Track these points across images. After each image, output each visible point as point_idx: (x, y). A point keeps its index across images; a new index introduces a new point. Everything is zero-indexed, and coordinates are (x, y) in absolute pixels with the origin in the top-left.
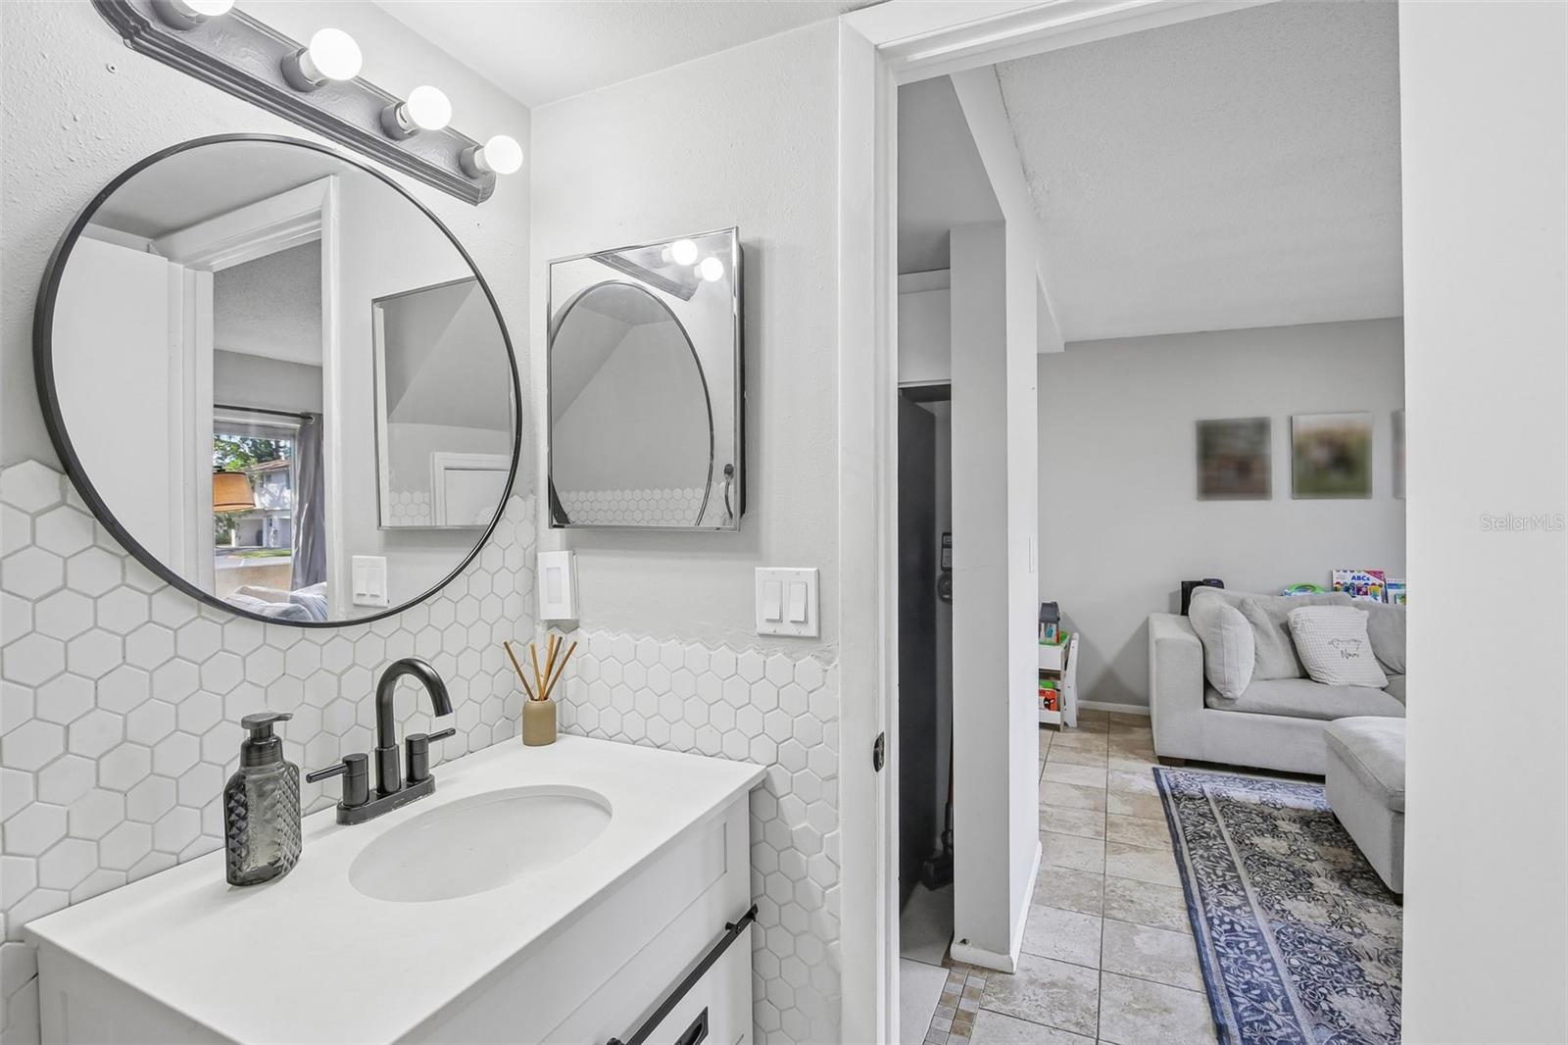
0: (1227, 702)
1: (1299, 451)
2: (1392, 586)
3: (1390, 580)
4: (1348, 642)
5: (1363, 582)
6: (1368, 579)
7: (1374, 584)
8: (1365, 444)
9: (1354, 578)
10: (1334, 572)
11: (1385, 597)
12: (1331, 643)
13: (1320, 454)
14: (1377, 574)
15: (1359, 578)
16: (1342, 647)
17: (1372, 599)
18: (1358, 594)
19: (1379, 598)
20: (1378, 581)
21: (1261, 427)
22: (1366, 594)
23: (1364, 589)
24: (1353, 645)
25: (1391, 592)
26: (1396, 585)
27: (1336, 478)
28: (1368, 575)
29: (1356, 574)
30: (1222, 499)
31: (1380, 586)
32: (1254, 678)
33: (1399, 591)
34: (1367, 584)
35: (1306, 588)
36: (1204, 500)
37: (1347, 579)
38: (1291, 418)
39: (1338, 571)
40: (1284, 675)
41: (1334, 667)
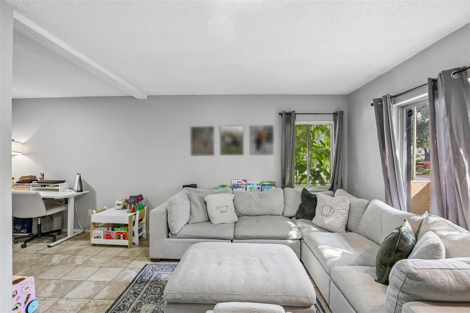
0: (175, 236)
1: (223, 138)
2: (249, 184)
3: (248, 182)
4: (224, 207)
5: (240, 183)
6: (242, 182)
7: (244, 184)
8: (241, 137)
10: (232, 180)
11: (246, 188)
12: (217, 208)
13: (228, 140)
14: (245, 181)
15: (239, 182)
16: (221, 209)
17: (242, 189)
18: (238, 188)
19: (244, 189)
20: (245, 183)
21: (211, 130)
22: (240, 187)
23: (240, 186)
24: (226, 208)
25: (248, 186)
26: (250, 184)
27: (233, 148)
28: (242, 181)
29: (239, 181)
30: (199, 156)
31: (245, 185)
32: (188, 223)
33: (250, 186)
34: (241, 184)
35: (223, 186)
36: (193, 156)
37: (236, 182)
38: (220, 127)
39: (233, 180)
40: (201, 220)
41: (217, 217)
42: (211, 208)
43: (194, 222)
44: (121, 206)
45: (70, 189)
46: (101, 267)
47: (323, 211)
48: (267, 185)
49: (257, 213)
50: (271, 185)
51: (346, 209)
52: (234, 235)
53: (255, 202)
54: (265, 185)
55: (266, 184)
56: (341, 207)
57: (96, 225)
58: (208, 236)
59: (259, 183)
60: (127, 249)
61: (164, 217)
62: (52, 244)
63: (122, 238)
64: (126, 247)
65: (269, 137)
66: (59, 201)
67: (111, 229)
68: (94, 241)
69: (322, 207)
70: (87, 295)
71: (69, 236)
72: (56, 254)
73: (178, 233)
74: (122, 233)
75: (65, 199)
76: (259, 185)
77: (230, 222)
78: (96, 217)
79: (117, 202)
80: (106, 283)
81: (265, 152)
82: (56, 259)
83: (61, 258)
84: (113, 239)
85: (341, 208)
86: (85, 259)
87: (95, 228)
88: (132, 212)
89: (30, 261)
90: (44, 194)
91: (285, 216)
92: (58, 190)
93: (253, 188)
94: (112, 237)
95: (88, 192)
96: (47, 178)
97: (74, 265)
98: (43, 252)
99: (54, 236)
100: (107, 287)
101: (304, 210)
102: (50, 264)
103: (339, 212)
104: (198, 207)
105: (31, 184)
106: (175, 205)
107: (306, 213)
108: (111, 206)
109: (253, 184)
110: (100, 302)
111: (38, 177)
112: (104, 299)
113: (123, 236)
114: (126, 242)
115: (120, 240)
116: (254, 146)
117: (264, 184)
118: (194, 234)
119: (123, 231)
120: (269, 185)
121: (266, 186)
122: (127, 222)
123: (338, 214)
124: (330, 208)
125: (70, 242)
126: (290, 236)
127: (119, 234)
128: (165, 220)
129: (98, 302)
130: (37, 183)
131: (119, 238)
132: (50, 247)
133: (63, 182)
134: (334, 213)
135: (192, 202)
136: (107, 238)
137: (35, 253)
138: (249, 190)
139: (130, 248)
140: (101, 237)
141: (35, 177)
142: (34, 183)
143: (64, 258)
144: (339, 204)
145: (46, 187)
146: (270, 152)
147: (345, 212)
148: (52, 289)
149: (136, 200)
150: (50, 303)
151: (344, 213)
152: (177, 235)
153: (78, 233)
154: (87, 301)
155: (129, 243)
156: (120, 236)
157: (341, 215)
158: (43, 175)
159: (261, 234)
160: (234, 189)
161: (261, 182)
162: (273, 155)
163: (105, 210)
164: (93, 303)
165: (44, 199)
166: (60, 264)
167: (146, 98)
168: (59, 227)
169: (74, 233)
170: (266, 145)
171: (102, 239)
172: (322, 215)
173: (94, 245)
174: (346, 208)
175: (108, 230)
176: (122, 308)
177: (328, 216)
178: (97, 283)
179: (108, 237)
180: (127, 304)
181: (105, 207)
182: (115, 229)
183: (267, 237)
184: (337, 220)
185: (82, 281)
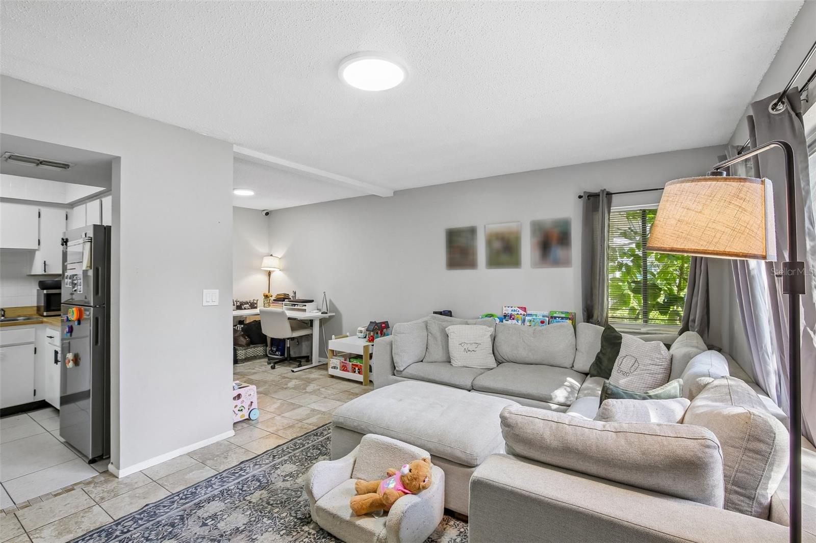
0: (400, 373)
1: (489, 243)
3: (529, 312)
4: (471, 344)
5: (515, 313)
6: (519, 311)
7: (521, 314)
8: (518, 239)
9: (512, 311)
11: (524, 321)
12: (460, 344)
13: (497, 245)
14: (524, 309)
16: (465, 346)
17: (516, 322)
18: (510, 319)
19: (520, 321)
20: (523, 313)
21: (472, 231)
22: (513, 319)
23: (514, 317)
24: (475, 346)
25: (527, 318)
26: (531, 314)
27: (504, 258)
28: (519, 309)
29: (513, 309)
30: (456, 269)
31: (524, 315)
32: (422, 361)
33: (530, 318)
34: (518, 314)
35: (491, 316)
36: (449, 270)
37: (509, 311)
38: (485, 226)
39: (505, 307)
40: (440, 360)
41: (459, 357)
42: (453, 343)
43: (430, 360)
44: (362, 334)
45: (318, 310)
46: (325, 397)
47: (622, 365)
48: (559, 317)
49: (527, 360)
50: (567, 318)
51: (661, 365)
52: (472, 383)
53: (525, 342)
54: (555, 318)
55: (558, 315)
56: (652, 360)
57: (334, 353)
58: (437, 379)
59: (546, 313)
60: (361, 386)
61: (388, 348)
62: (295, 370)
63: (357, 372)
64: (361, 383)
65: (564, 238)
66: (304, 323)
67: (348, 360)
68: (331, 371)
69: (622, 358)
70: (299, 418)
71: (314, 364)
72: (294, 379)
73: (404, 370)
74: (357, 366)
75: (310, 320)
76: (547, 317)
77: (479, 367)
78: (334, 344)
79: (360, 329)
80: (319, 412)
81: (557, 263)
82: (291, 384)
83: (297, 383)
84: (348, 371)
85: (650, 362)
86: (316, 388)
87: (334, 357)
88: (370, 341)
89: (273, 381)
90: (290, 314)
91: (575, 369)
92: (305, 310)
93: (533, 321)
94: (348, 369)
95: (334, 314)
96: (299, 296)
97: (304, 391)
98: (286, 375)
99: (300, 362)
100: (319, 416)
101: (601, 363)
102: (285, 386)
103: (646, 369)
104: (436, 341)
105: (284, 302)
106: (399, 334)
107: (603, 368)
108: (353, 334)
109: (536, 315)
110: (306, 426)
111: (291, 295)
112: (310, 424)
113: (358, 369)
114: (360, 378)
115: (355, 374)
116: (537, 254)
117: (555, 315)
118: (422, 374)
119: (358, 363)
120: (562, 318)
121: (557, 319)
122: (361, 352)
123: (644, 372)
124: (633, 361)
125: (313, 370)
126: (553, 397)
127: (354, 367)
128: (389, 352)
129: (304, 425)
130: (289, 301)
131: (355, 372)
132: (293, 371)
133: (312, 301)
134: (638, 370)
135: (430, 333)
136: (343, 370)
137: (279, 375)
138: (528, 324)
139: (365, 385)
140: (337, 368)
141: (288, 295)
142: (286, 302)
143: (299, 384)
144: (648, 355)
145: (296, 307)
146: (566, 263)
147: (657, 369)
148: (276, 407)
149: (376, 326)
150: (269, 416)
151: (655, 372)
152: (403, 373)
153: (324, 363)
154: (297, 422)
155: (364, 379)
156: (355, 369)
157: (650, 374)
158: (295, 293)
159: (510, 388)
160: (504, 320)
161: (551, 312)
162: (571, 267)
163: (347, 336)
164: (300, 424)
165: (289, 319)
166: (294, 388)
167: (392, 195)
168: (308, 353)
169: (319, 362)
170: (558, 252)
171: (338, 370)
172: (619, 371)
173: (333, 377)
174: (660, 363)
175: (345, 360)
176: (319, 434)
177: (628, 374)
178: (313, 410)
179: (344, 368)
180: (325, 433)
181: (348, 334)
182: (352, 360)
183: (518, 394)
184: (640, 381)
185: (302, 406)
